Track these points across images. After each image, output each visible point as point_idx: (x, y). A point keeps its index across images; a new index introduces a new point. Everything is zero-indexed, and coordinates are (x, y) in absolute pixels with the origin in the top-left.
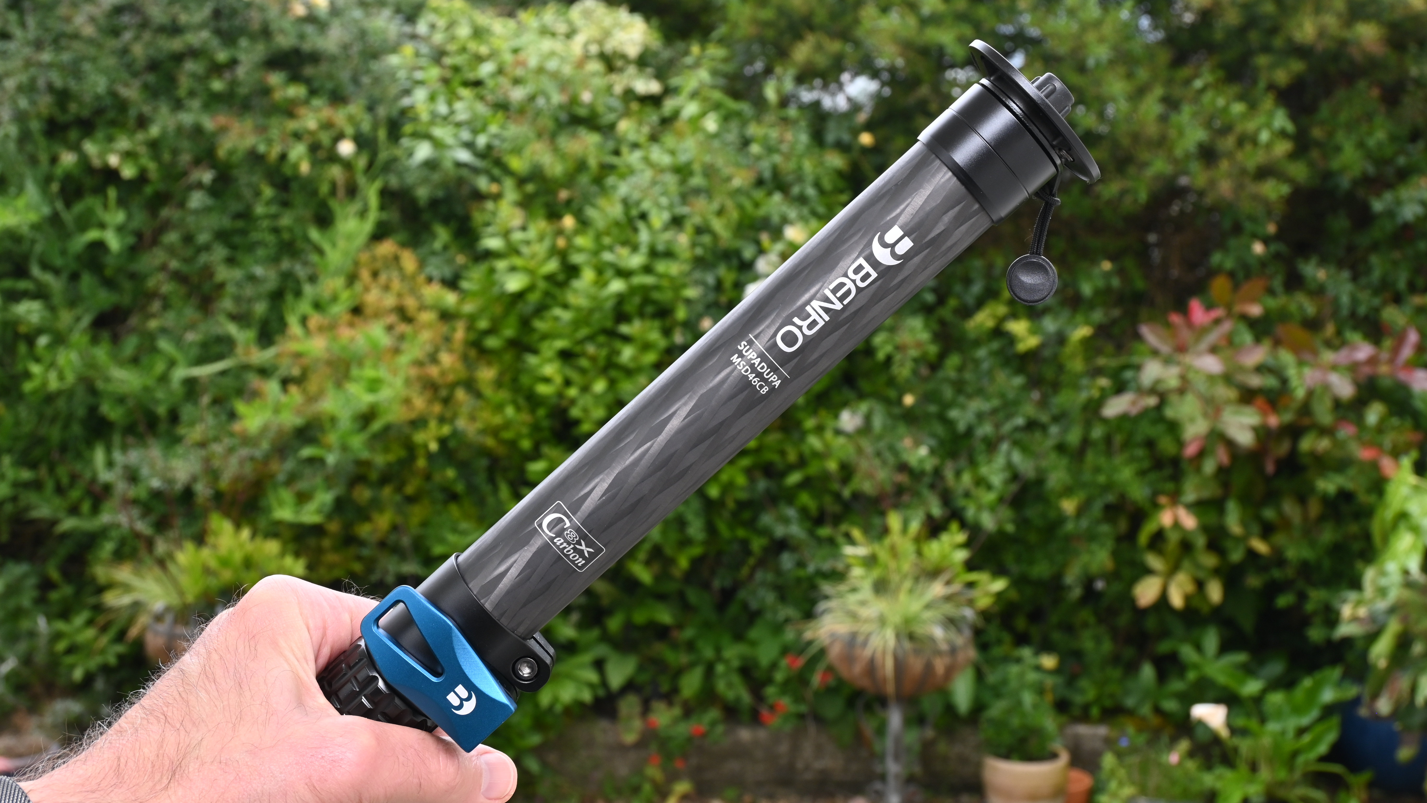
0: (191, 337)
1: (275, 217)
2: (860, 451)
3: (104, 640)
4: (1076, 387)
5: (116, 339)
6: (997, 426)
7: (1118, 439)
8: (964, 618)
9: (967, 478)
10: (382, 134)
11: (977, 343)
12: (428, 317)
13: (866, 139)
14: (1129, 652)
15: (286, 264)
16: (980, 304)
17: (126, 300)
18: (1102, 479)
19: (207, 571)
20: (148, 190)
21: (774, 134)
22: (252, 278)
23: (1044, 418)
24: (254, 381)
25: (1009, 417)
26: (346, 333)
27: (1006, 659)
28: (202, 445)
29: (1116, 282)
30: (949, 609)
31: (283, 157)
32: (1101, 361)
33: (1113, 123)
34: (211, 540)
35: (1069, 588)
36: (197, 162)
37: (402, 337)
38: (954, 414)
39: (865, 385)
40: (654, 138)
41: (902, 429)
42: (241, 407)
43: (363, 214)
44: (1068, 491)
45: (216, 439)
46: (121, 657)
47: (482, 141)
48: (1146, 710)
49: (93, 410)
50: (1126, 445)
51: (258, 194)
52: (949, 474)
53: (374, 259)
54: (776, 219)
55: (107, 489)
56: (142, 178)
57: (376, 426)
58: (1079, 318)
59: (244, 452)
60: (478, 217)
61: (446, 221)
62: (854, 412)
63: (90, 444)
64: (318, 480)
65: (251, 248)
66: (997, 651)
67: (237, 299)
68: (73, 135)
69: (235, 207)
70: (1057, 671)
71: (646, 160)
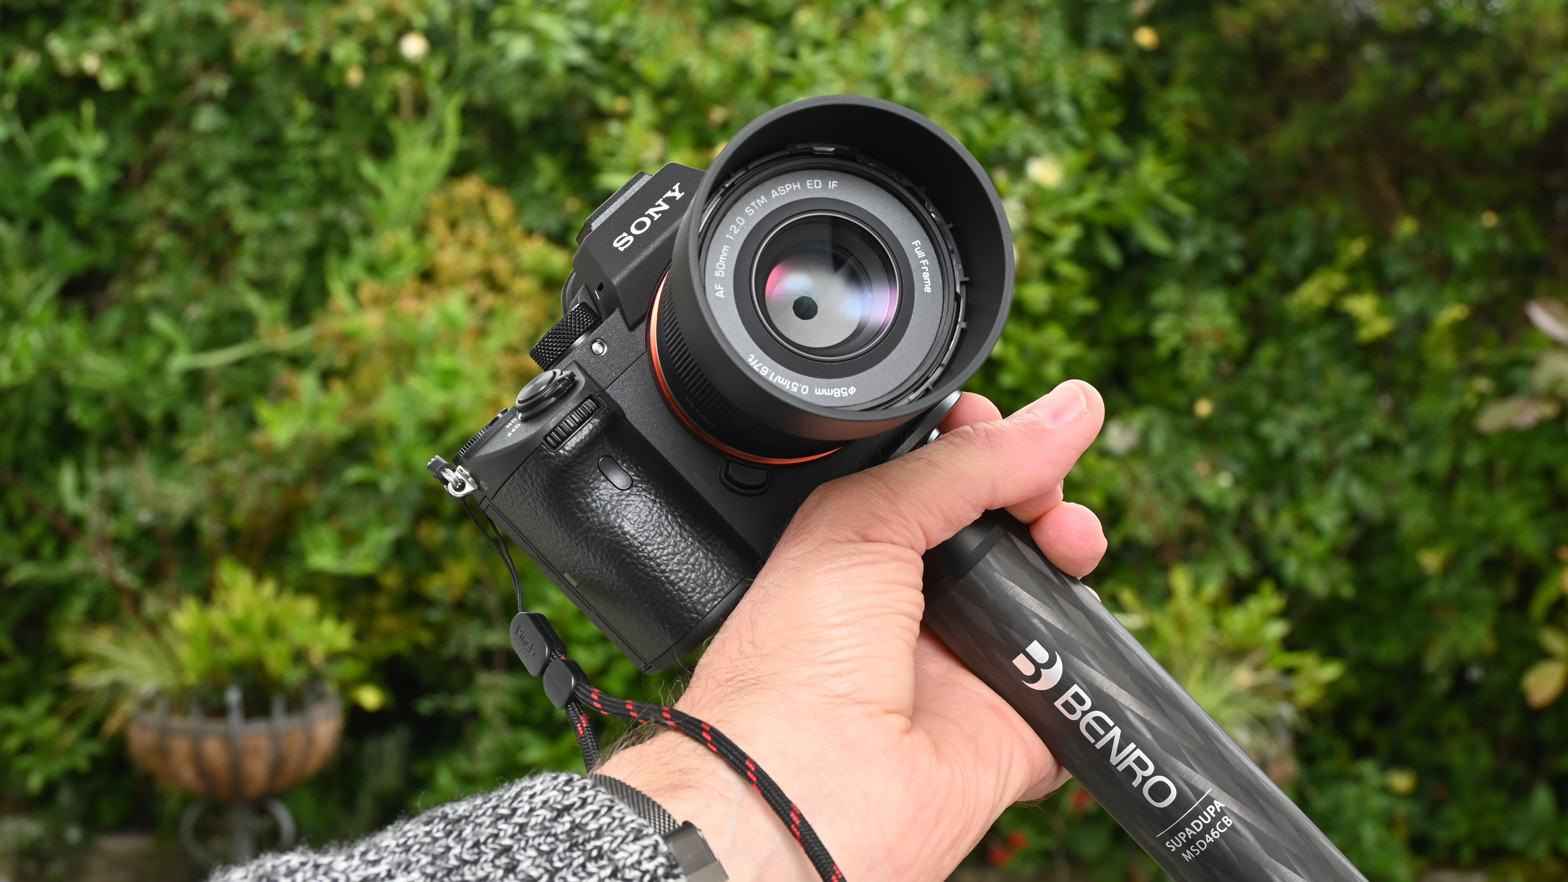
0: (196, 312)
1: (314, 144)
2: (1135, 481)
3: (71, 736)
4: (1444, 390)
5: (91, 315)
6: (1330, 446)
7: (1503, 466)
8: (1280, 718)
9: (1286, 521)
10: (465, 29)
11: (1302, 327)
12: (525, 285)
13: (1146, 37)
14: (1517, 770)
15: (329, 210)
16: (1307, 271)
17: (105, 256)
18: (1479, 522)
19: (216, 640)
20: (138, 106)
21: (1013, 28)
22: (282, 230)
23: (1397, 435)
24: (283, 375)
25: (1348, 433)
26: (409, 305)
27: (1341, 777)
28: (210, 462)
29: (1503, 244)
30: (1261, 706)
31: (325, 58)
32: (1480, 355)
33: (1499, 18)
34: (220, 596)
35: (1433, 678)
36: (207, 66)
37: (490, 314)
38: (1267, 428)
39: (1142, 387)
40: (844, 34)
41: (1194, 450)
42: (264, 411)
43: (436, 140)
44: (1430, 540)
45: (230, 455)
46: (95, 761)
47: (603, 34)
48: (1540, 851)
49: (59, 413)
50: (1515, 474)
51: (290, 112)
52: (1260, 515)
53: (450, 202)
54: (1015, 148)
55: (78, 523)
56: (129, 89)
57: (451, 437)
58: (1449, 292)
59: (270, 473)
60: (597, 144)
61: (552, 150)
62: (1126, 426)
63: (54, 461)
64: (371, 511)
65: (280, 186)
66: (1327, 766)
67: (261, 258)
68: (34, 27)
69: (259, 129)
70: (1414, 795)
71: (834, 63)
